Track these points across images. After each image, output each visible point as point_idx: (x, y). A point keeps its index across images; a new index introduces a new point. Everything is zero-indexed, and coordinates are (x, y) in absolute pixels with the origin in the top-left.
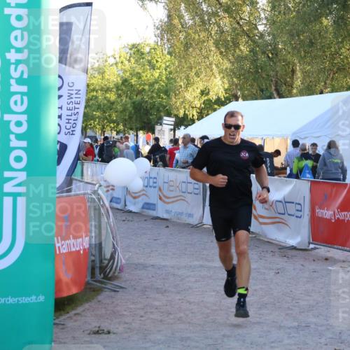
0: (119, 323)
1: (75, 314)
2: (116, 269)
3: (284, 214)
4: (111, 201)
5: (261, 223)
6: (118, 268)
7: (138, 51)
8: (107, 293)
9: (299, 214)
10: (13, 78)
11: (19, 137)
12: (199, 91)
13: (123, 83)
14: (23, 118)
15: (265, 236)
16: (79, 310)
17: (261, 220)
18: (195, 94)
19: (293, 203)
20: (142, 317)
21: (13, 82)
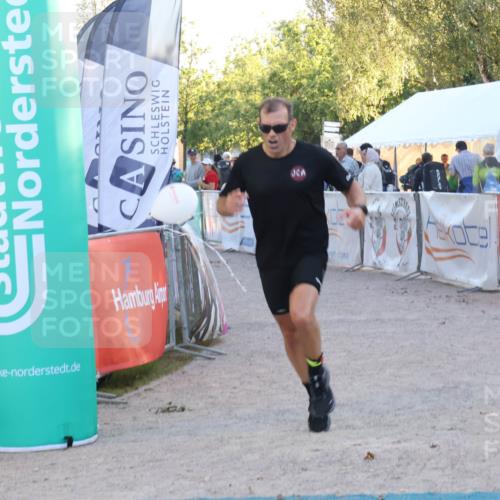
0: (202, 398)
1: (146, 390)
2: (213, 330)
3: (465, 244)
4: (241, 243)
5: (436, 259)
6: (218, 329)
7: (289, 30)
8: (198, 362)
9: (484, 242)
10: (14, 75)
11: (28, 154)
12: (376, 81)
13: (271, 79)
14: (32, 129)
15: (443, 277)
16: (153, 384)
17: (436, 254)
18: (369, 86)
19: (475, 227)
20: (235, 388)
21: (14, 80)
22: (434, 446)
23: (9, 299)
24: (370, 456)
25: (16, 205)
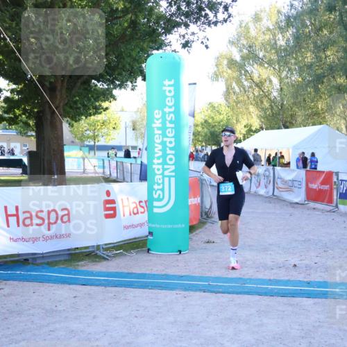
0: (218, 238)
3: (292, 186)
5: (280, 191)
8: (209, 224)
10: (167, 120)
11: (171, 149)
14: (173, 140)
15: (282, 198)
16: (197, 232)
17: (280, 189)
19: (296, 181)
21: (167, 122)
23: (161, 200)
24: (295, 266)
25: (165, 167)
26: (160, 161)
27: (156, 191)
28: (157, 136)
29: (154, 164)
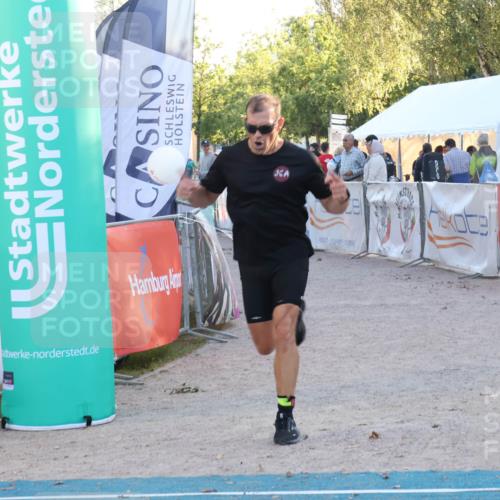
0: (214, 379)
1: (161, 372)
2: (225, 314)
6: (230, 313)
8: (211, 345)
11: (49, 145)
14: (53, 120)
20: (246, 370)
21: (36, 74)
22: (435, 426)
23: (31, 284)
24: (375, 435)
25: (38, 194)
26: (23, 179)
27: (16, 262)
28: (10, 113)
29: (7, 189)
